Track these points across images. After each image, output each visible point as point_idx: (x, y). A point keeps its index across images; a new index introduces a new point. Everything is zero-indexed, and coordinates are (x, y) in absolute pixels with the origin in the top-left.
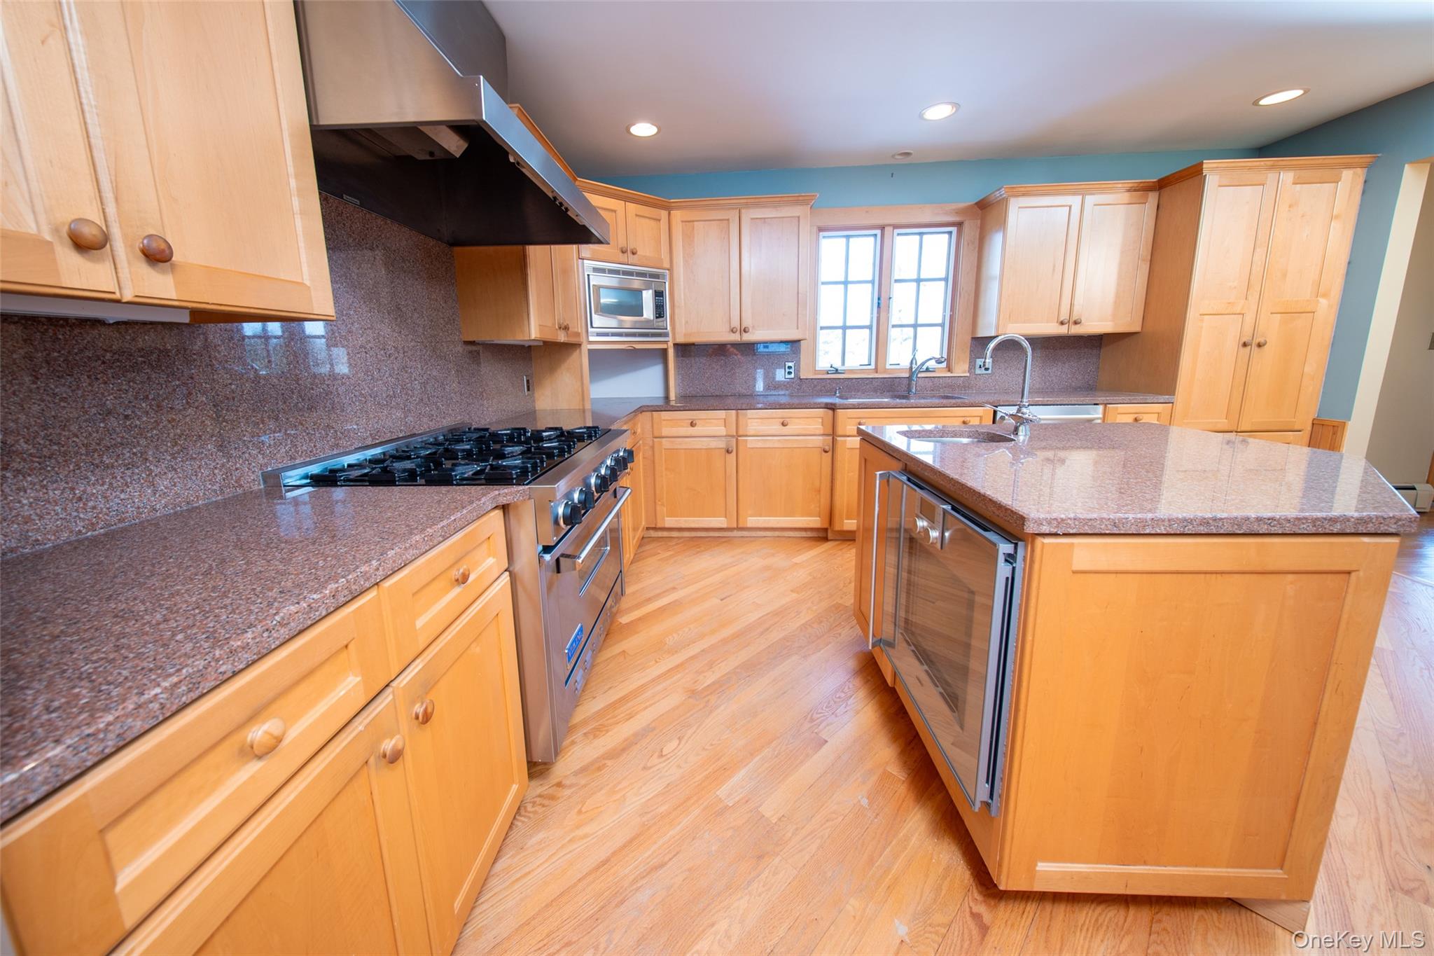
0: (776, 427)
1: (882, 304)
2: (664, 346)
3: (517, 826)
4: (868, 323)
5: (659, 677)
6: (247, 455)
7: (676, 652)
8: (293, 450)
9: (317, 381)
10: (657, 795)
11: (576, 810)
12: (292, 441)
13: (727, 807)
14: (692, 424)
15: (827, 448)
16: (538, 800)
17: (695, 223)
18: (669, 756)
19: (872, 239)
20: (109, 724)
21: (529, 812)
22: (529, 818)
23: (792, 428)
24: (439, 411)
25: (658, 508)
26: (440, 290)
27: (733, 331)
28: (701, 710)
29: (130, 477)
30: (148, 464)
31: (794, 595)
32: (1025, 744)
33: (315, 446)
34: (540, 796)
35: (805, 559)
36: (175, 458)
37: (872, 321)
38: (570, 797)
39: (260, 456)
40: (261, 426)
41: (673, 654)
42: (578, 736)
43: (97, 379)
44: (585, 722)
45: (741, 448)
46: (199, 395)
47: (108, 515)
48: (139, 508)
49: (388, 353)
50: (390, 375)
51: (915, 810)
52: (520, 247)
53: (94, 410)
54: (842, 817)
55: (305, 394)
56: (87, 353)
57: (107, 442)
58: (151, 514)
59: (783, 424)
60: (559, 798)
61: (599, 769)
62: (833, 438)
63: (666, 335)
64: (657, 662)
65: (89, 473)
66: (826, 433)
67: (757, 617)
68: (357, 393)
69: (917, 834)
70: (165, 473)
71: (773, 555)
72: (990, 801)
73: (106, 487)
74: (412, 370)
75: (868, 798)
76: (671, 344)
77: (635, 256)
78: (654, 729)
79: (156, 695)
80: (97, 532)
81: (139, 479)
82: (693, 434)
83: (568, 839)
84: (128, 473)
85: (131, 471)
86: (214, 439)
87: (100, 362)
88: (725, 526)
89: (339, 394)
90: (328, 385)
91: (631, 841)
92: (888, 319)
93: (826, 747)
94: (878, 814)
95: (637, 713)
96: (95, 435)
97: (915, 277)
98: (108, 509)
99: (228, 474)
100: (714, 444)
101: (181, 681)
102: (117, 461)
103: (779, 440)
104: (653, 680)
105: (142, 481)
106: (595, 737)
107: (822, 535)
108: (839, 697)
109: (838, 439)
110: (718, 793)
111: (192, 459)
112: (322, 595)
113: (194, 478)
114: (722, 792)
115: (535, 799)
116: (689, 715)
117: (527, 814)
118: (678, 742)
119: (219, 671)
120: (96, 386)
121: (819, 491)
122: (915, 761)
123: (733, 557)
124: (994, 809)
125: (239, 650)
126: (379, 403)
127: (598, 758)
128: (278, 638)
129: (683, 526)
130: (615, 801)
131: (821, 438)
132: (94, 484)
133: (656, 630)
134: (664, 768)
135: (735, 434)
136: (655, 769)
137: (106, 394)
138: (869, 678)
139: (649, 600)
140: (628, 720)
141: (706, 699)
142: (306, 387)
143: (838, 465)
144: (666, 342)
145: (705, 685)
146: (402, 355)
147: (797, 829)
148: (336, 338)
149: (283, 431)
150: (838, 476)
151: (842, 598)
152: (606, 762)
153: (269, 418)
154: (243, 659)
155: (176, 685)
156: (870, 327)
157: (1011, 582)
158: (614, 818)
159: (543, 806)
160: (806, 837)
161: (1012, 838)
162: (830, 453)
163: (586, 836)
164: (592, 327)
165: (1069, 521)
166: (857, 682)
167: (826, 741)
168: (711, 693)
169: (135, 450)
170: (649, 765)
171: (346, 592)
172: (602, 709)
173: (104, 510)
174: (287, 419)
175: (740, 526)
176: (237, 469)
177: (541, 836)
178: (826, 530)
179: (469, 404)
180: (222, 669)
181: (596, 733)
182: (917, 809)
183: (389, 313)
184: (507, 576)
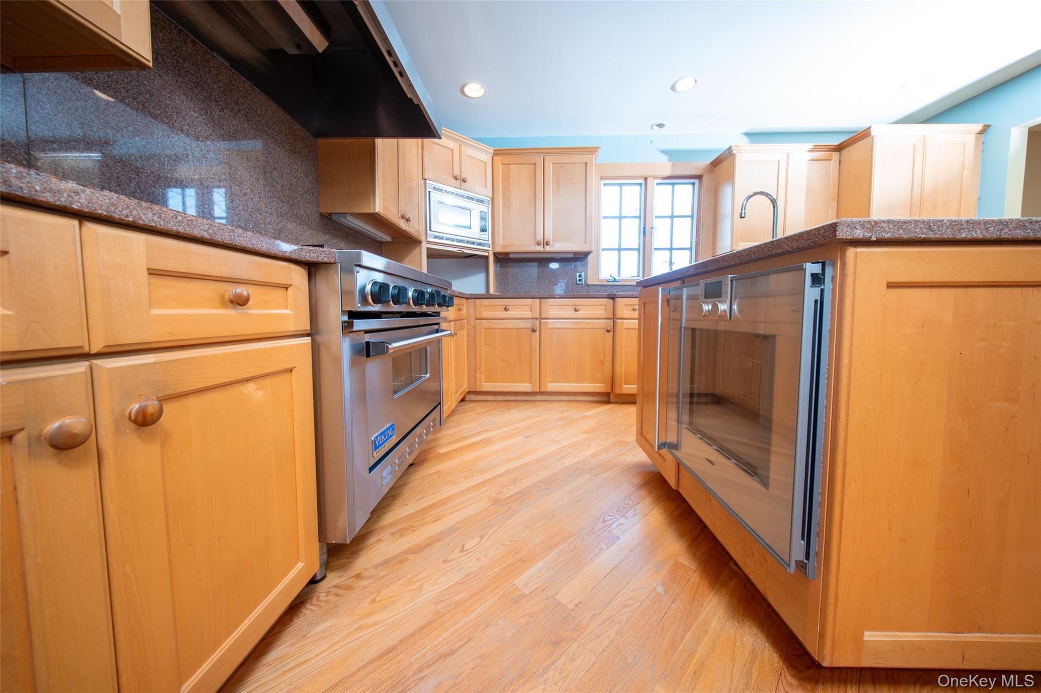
0: (569, 313)
1: (645, 232)
2: (486, 254)
3: (305, 614)
4: (637, 247)
5: (467, 490)
7: (485, 472)
10: (454, 585)
11: (370, 599)
13: (524, 596)
14: (506, 309)
15: (609, 329)
16: (334, 590)
17: (512, 166)
18: (470, 551)
19: (638, 187)
21: (322, 601)
22: (320, 606)
23: (582, 313)
25: (478, 375)
26: (302, 165)
27: (538, 244)
28: (503, 514)
31: (585, 435)
32: (846, 486)
34: (336, 586)
35: (594, 413)
37: (639, 245)
38: (366, 587)
41: (481, 474)
42: (385, 535)
44: (394, 524)
45: (543, 328)
49: (243, 191)
50: (243, 210)
51: (711, 595)
54: (639, 603)
59: (576, 310)
60: (354, 588)
61: (401, 562)
62: (614, 321)
64: (466, 479)
66: (609, 317)
67: (555, 449)
69: (716, 618)
71: (568, 411)
72: (805, 561)
74: (267, 215)
75: (663, 585)
76: (491, 252)
77: (466, 184)
78: (458, 529)
82: (507, 317)
83: (356, 627)
88: (529, 390)
91: (421, 629)
92: (651, 243)
93: (619, 542)
94: (674, 600)
95: (444, 516)
97: (670, 214)
100: (522, 324)
103: (572, 322)
104: (462, 492)
106: (401, 535)
107: (607, 398)
108: (628, 504)
109: (618, 321)
110: (515, 582)
114: (519, 582)
115: (330, 590)
116: (493, 517)
117: (319, 603)
118: (479, 539)
121: (604, 363)
122: (703, 554)
123: (535, 412)
124: (810, 569)
127: (401, 553)
129: (497, 389)
130: (411, 590)
131: (604, 321)
133: (469, 456)
134: (464, 560)
135: (538, 317)
136: (455, 562)
138: (653, 490)
139: (465, 438)
140: (434, 522)
141: (509, 505)
143: (618, 341)
144: (487, 251)
145: (508, 495)
146: (257, 199)
147: (594, 615)
150: (618, 350)
151: (624, 437)
152: (408, 556)
156: (638, 250)
157: (819, 305)
158: (407, 607)
159: (337, 595)
160: (603, 624)
161: (836, 600)
162: (611, 333)
163: (375, 624)
164: (430, 230)
165: (883, 224)
166: (643, 493)
167: (619, 538)
168: (513, 501)
170: (449, 558)
172: (413, 513)
175: (543, 390)
177: (328, 624)
178: (608, 394)
181: (402, 533)
182: (712, 593)
183: (248, 160)
184: (308, 340)
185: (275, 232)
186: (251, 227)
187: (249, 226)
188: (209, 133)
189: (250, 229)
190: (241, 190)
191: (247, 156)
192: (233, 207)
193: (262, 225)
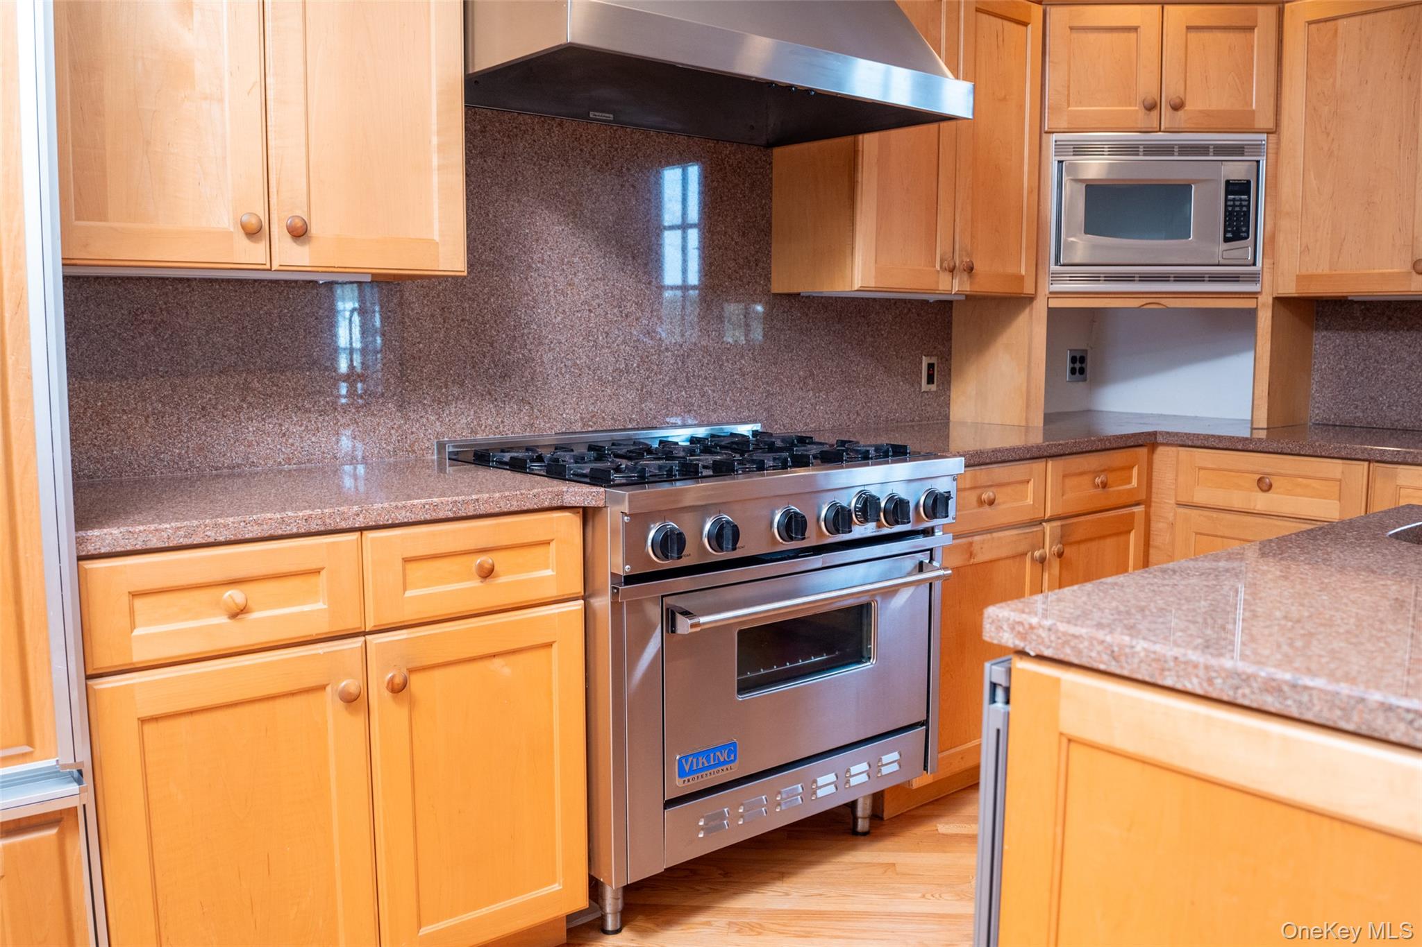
2: (1247, 304)
6: (425, 420)
8: (475, 423)
9: (516, 344)
12: (475, 412)
14: (1264, 485)
20: (140, 532)
24: (704, 399)
27: (1416, 268)
29: (322, 423)
30: (336, 414)
33: (502, 422)
36: (359, 412)
39: (438, 423)
40: (444, 390)
43: (310, 332)
46: (388, 353)
47: (301, 453)
48: (324, 453)
49: (624, 312)
50: (624, 342)
52: (850, 139)
53: (304, 360)
55: (499, 359)
56: (307, 310)
57: (308, 389)
58: (332, 460)
63: (1254, 278)
65: (293, 414)
68: (569, 363)
70: (349, 425)
73: (303, 428)
76: (1266, 300)
77: (1180, 113)
79: (166, 528)
80: (291, 466)
81: (327, 426)
82: (1259, 508)
84: (321, 419)
85: (322, 418)
86: (395, 398)
87: (314, 318)
89: (543, 362)
90: (530, 350)
96: (301, 381)
98: (302, 448)
99: (403, 437)
101: (181, 528)
102: (314, 407)
105: (330, 429)
111: (373, 415)
112: (296, 515)
113: (372, 434)
119: (206, 534)
120: (308, 339)
125: (222, 526)
126: (600, 379)
128: (252, 532)
132: (295, 424)
137: (315, 346)
142: (501, 351)
144: (1253, 295)
146: (647, 314)
148: (548, 293)
149: (467, 399)
153: (453, 382)
154: (223, 534)
155: (179, 528)
164: (1056, 264)
169: (328, 399)
171: (319, 522)
173: (299, 448)
174: (474, 386)
176: (412, 433)
179: (769, 394)
180: (208, 533)
183: (634, 258)
184: (579, 605)
185: (676, 362)
186: (635, 365)
187: (632, 365)
188: (576, 246)
189: (634, 370)
190: (621, 312)
191: (633, 252)
192: (608, 343)
193: (653, 357)
